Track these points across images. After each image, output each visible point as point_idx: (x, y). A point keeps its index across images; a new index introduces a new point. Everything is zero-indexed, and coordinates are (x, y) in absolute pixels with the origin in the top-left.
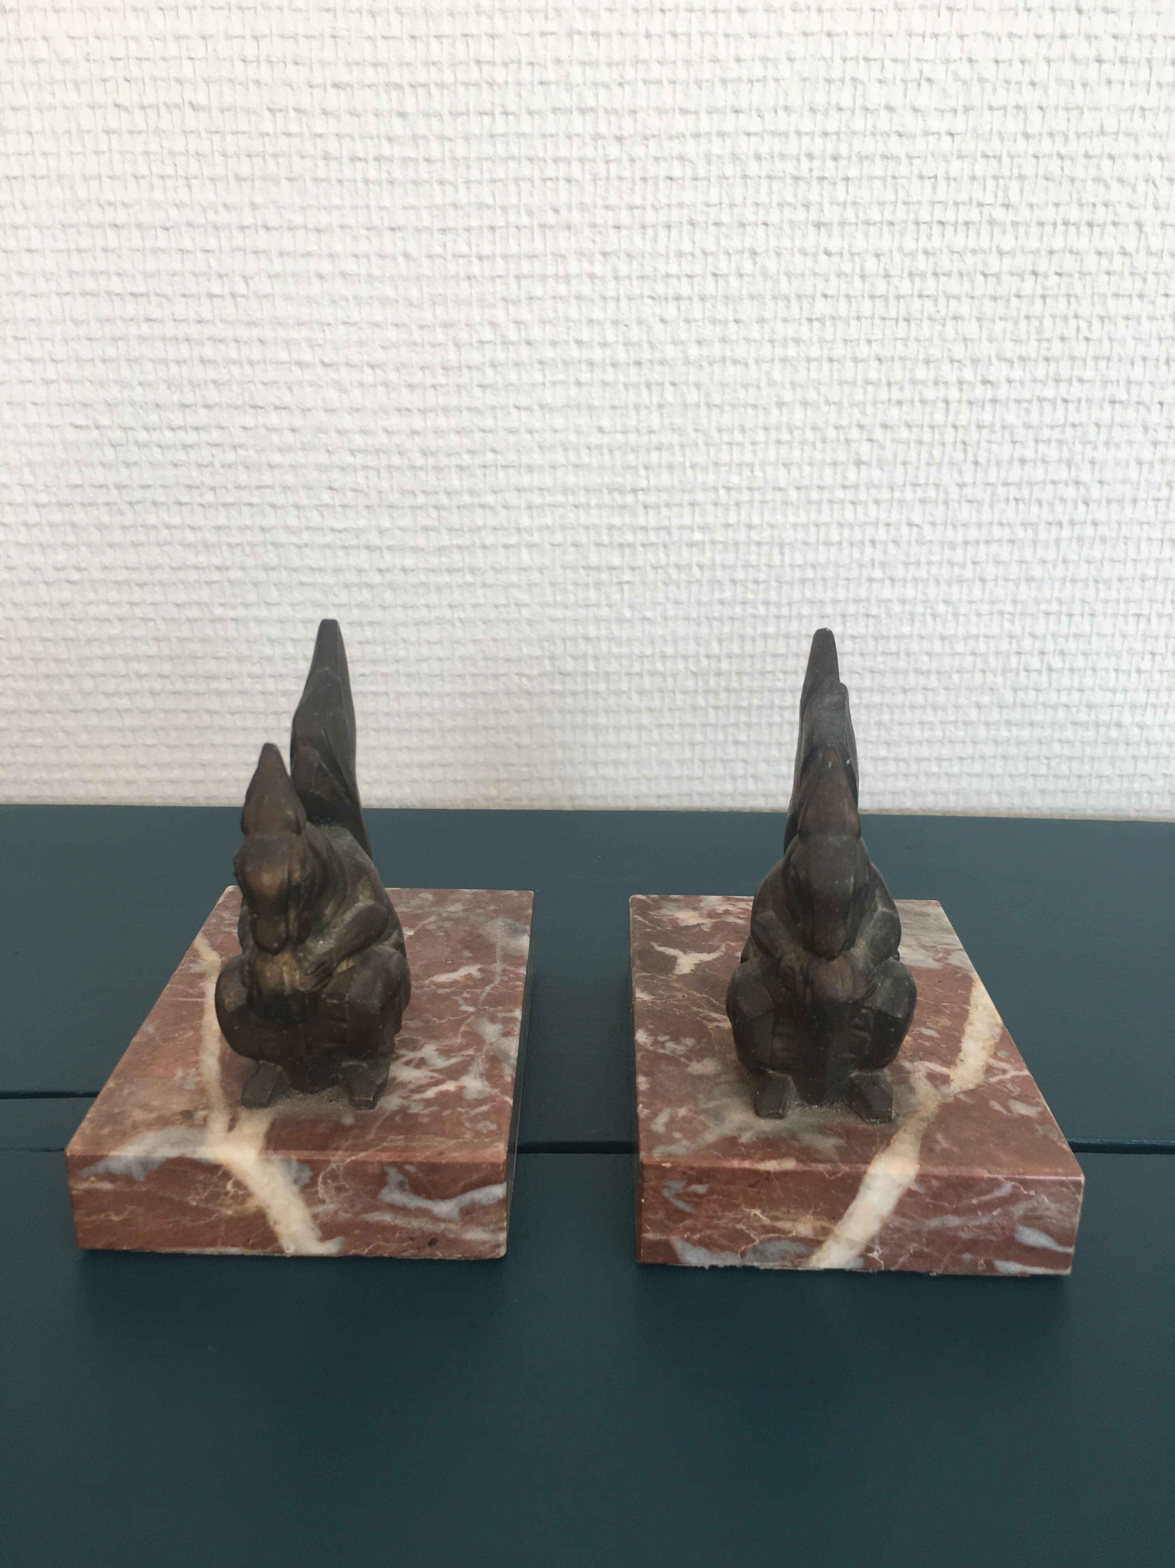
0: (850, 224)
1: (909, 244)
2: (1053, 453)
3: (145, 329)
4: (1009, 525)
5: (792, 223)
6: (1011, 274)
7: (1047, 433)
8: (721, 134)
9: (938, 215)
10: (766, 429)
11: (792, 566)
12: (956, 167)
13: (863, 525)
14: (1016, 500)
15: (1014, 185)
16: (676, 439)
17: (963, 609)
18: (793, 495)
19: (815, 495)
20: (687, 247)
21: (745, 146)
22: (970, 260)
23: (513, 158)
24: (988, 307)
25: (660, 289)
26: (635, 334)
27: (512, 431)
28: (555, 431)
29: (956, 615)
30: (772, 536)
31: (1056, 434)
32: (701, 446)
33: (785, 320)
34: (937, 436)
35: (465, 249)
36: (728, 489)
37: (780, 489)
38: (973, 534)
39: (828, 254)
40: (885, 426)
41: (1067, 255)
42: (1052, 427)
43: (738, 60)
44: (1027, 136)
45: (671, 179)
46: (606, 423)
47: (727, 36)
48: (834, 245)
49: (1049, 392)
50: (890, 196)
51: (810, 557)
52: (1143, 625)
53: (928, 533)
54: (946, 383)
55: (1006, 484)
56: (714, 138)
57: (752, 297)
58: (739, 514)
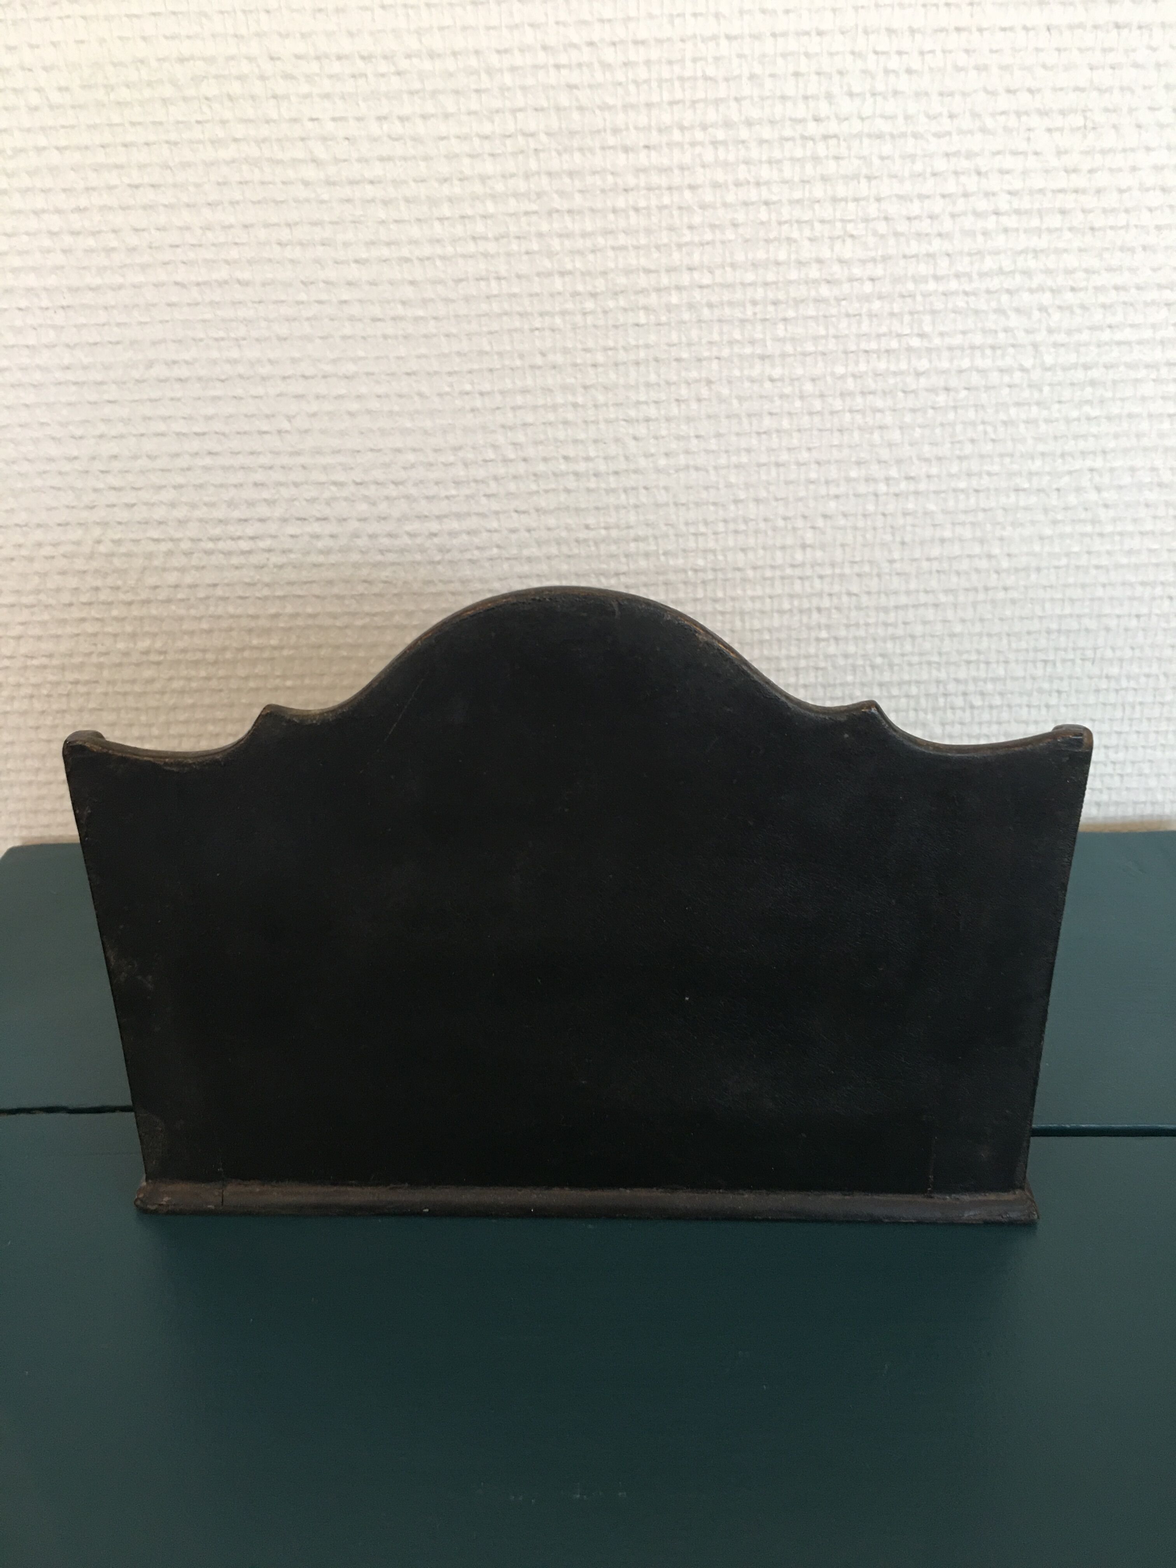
0: (790, 355)
1: (840, 370)
2: (967, 533)
3: (208, 461)
4: (933, 592)
5: (740, 356)
6: (927, 390)
7: (962, 517)
8: (678, 288)
9: (864, 346)
10: (725, 521)
11: (752, 631)
12: (876, 305)
13: (810, 596)
14: (938, 572)
15: (927, 318)
16: (650, 532)
17: (896, 661)
18: (750, 573)
19: (768, 573)
20: (653, 378)
21: (697, 296)
22: (892, 381)
23: (506, 314)
24: (908, 418)
25: (632, 413)
26: (613, 450)
27: (513, 531)
28: (549, 529)
29: (891, 666)
30: (734, 607)
31: (970, 518)
32: (673, 538)
33: (738, 434)
34: (869, 523)
35: (468, 387)
36: (696, 571)
37: (739, 569)
38: (903, 600)
39: (772, 380)
40: (825, 516)
41: (974, 373)
42: (966, 512)
43: (691, 227)
44: (937, 278)
45: (637, 325)
46: (591, 521)
47: (680, 208)
48: (777, 372)
49: (962, 485)
50: (823, 332)
51: (767, 623)
52: (1049, 669)
53: (865, 600)
54: (875, 480)
55: (929, 559)
56: (673, 292)
57: (709, 417)
58: (705, 590)
